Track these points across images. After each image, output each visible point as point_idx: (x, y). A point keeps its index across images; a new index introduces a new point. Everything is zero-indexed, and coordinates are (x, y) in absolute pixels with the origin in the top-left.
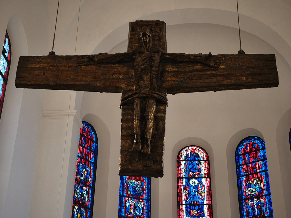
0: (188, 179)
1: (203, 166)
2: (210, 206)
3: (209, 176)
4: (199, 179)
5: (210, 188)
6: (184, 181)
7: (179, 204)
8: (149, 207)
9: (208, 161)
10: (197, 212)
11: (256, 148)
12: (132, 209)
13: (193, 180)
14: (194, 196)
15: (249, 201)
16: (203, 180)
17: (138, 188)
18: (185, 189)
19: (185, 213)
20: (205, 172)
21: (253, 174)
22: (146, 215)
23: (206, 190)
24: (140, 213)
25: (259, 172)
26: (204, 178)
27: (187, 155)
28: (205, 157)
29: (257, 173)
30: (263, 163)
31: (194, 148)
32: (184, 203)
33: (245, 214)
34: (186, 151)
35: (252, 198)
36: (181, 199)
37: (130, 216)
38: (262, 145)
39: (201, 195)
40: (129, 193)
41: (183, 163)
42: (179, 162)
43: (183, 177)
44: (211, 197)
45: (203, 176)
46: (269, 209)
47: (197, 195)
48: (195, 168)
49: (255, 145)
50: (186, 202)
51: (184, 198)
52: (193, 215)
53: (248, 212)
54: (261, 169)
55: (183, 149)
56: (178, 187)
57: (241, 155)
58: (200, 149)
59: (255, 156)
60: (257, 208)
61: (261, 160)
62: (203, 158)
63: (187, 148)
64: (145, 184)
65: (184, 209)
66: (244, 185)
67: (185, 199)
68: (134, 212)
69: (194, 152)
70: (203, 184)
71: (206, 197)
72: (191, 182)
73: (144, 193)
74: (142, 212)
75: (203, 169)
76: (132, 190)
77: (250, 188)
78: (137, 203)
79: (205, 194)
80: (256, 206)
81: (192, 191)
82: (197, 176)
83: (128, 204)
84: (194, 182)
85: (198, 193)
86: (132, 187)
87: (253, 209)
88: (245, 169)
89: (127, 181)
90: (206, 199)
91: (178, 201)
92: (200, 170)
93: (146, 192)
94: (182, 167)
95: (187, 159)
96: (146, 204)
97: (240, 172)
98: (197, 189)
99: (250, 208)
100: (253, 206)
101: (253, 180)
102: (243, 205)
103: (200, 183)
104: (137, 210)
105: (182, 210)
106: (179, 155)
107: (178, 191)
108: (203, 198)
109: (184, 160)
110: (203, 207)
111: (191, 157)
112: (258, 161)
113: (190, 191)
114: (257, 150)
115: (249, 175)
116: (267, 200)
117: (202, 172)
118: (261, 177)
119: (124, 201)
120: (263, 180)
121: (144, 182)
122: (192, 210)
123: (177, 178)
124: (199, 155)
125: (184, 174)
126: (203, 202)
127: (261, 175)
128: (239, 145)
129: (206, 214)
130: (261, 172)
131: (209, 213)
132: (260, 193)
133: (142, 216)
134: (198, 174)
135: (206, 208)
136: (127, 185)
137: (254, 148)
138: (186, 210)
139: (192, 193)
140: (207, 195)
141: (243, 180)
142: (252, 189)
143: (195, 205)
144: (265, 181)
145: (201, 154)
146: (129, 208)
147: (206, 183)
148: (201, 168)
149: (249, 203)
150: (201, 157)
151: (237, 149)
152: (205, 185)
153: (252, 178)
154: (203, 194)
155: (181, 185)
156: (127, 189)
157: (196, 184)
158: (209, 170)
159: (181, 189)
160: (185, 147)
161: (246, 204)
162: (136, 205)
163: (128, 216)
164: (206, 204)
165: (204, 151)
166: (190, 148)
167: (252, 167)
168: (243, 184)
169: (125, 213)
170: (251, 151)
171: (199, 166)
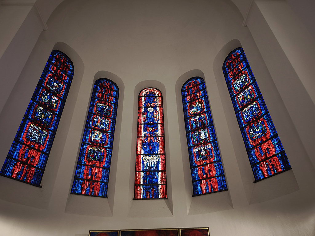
0: (146, 108)
1: (158, 100)
2: (163, 125)
3: (162, 106)
4: (155, 108)
5: (162, 113)
6: (143, 109)
7: (139, 124)
8: (114, 124)
9: (161, 97)
10: (153, 129)
11: (196, 84)
12: (99, 123)
13: (151, 108)
14: (150, 118)
15: (192, 118)
16: (158, 109)
17: (106, 110)
18: (144, 114)
19: (143, 130)
20: (159, 103)
21: (195, 100)
22: (111, 129)
23: (159, 115)
24: (105, 127)
25: (200, 98)
26: (158, 107)
27: (147, 93)
28: (159, 94)
29: (198, 99)
30: (203, 91)
31: (152, 89)
32: (143, 123)
33: (189, 127)
34: (146, 91)
35: (195, 116)
36: (140, 120)
37: (96, 127)
38: (201, 81)
39: (156, 118)
40: (98, 112)
41: (143, 98)
42: (140, 97)
43: (143, 106)
44: (163, 119)
45: (158, 106)
46: (209, 121)
47: (153, 118)
48: (152, 101)
49: (196, 82)
50: (144, 122)
51: (142, 119)
52: (149, 131)
53: (192, 126)
54: (201, 95)
55: (143, 90)
56: (139, 113)
57: (186, 90)
58: (156, 90)
59: (196, 89)
60: (199, 122)
61: (201, 90)
62: (158, 95)
63: (147, 89)
64: (112, 108)
65: (143, 127)
66: (188, 109)
67: (143, 121)
68: (100, 125)
69: (151, 91)
70: (158, 111)
71: (159, 119)
72: (148, 110)
73: (110, 114)
74: (107, 127)
75: (158, 101)
76: (101, 110)
77: (193, 110)
78: (104, 120)
79: (159, 117)
80: (198, 121)
81: (149, 115)
82: (153, 106)
83: (95, 120)
84: (150, 110)
85: (153, 116)
86: (101, 109)
87: (196, 123)
88: (189, 98)
89: (97, 104)
90: (159, 120)
91: (138, 122)
92: (156, 102)
93: (112, 113)
94: (142, 100)
95: (146, 95)
96: (111, 122)
97: (185, 100)
98: (153, 114)
99: (193, 123)
100: (196, 121)
101: (195, 104)
102: (188, 122)
103: (156, 110)
104: (103, 125)
105: (141, 128)
106: (141, 93)
107: (139, 115)
108: (157, 120)
109: (144, 96)
110: (157, 126)
111: (149, 94)
112: (199, 91)
113: (148, 115)
114: (198, 85)
115: (192, 101)
116: (207, 115)
117: (157, 104)
118: (202, 101)
119: (92, 117)
120: (203, 102)
121: (111, 107)
122: (149, 128)
123: (138, 107)
124: (155, 93)
125: (144, 104)
126: (157, 122)
127: (201, 100)
128: (184, 84)
129: (159, 130)
130: (201, 98)
131: (162, 129)
132: (201, 111)
133: (107, 129)
134: (154, 105)
135: (159, 126)
136: (97, 106)
137: (195, 84)
138: (144, 127)
139: (149, 117)
140: (160, 118)
141: (187, 106)
142: (195, 110)
143: (151, 124)
144: (205, 103)
145: (157, 93)
146: (96, 122)
147: (160, 110)
148: (156, 101)
149: (193, 119)
150: (156, 94)
151: (183, 87)
152: (159, 111)
153: (195, 103)
154: (157, 117)
155: (141, 112)
156: (96, 109)
157: (152, 111)
158: (162, 102)
159: (141, 114)
160: (145, 89)
161: (191, 120)
162: (103, 121)
163: (94, 128)
164: (159, 124)
165: (159, 90)
166: (149, 89)
167: (194, 96)
168: (188, 107)
169: (93, 125)
170: (193, 86)
171: (155, 99)
